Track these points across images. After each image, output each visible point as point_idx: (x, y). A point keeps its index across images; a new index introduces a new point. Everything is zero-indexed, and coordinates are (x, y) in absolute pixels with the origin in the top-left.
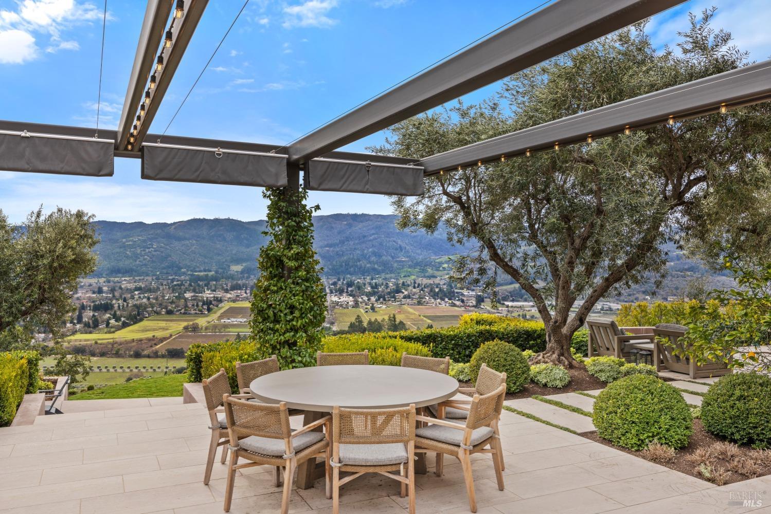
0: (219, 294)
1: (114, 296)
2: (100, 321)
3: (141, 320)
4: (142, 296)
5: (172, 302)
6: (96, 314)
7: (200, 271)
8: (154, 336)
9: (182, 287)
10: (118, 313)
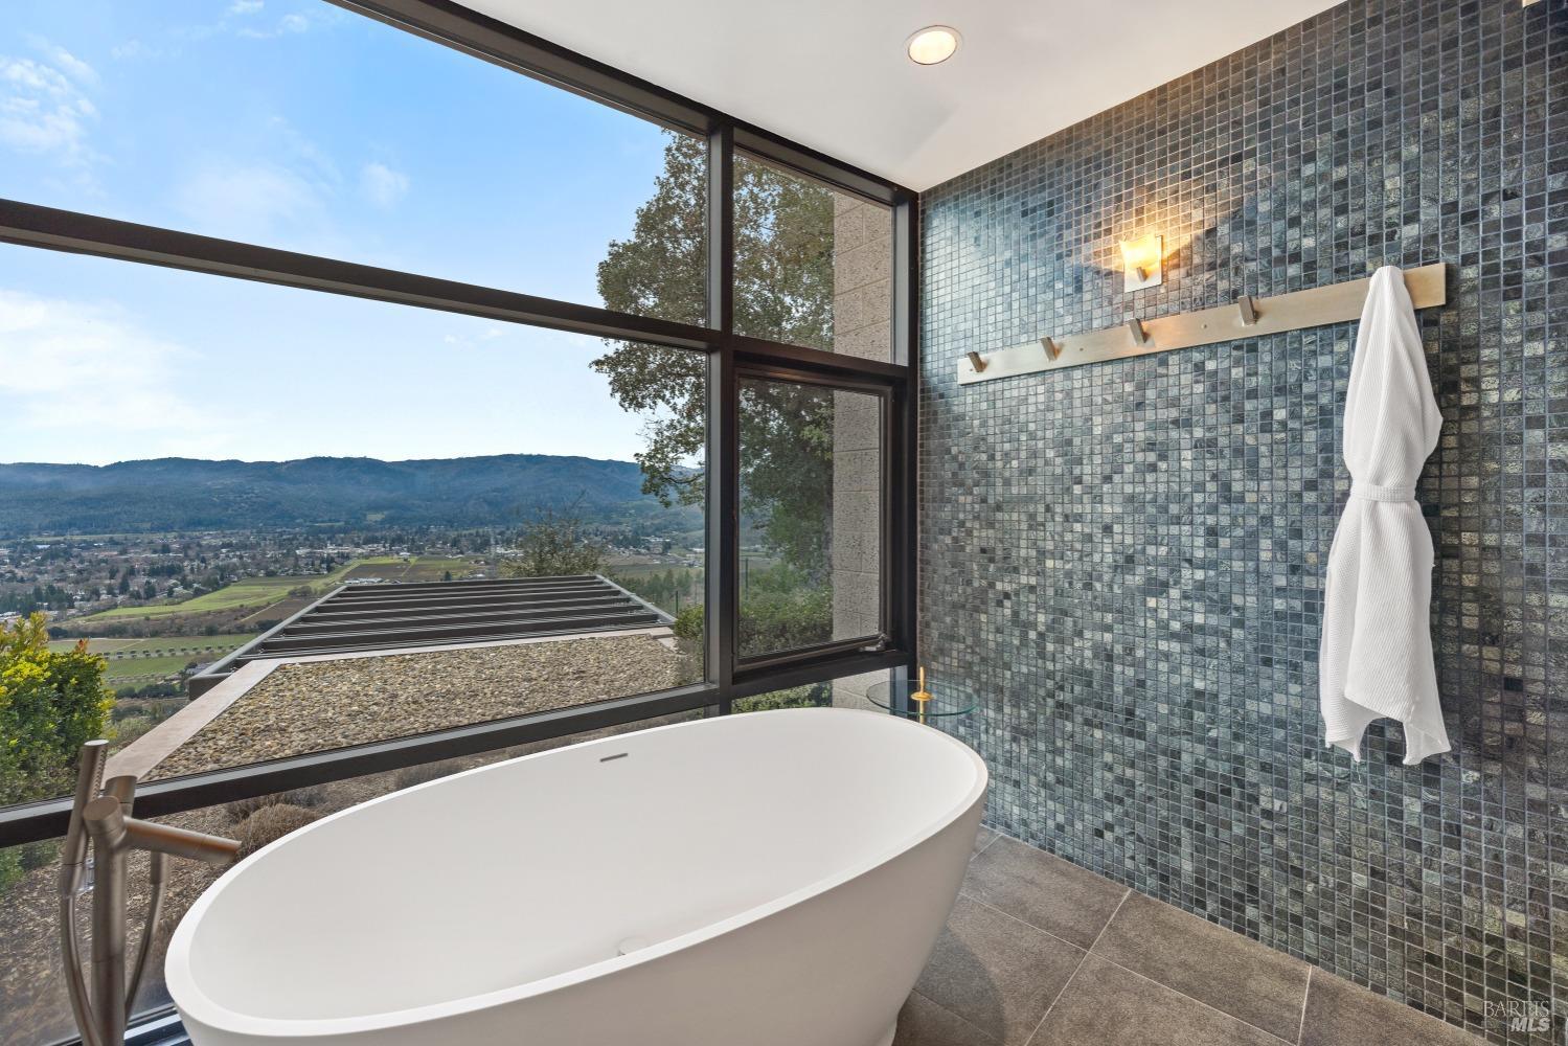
0: (346, 549)
1: (186, 556)
2: (157, 588)
3: (226, 585)
4: (231, 555)
5: (276, 561)
6: (153, 581)
7: (323, 522)
8: (242, 606)
9: (294, 542)
10: (190, 578)
